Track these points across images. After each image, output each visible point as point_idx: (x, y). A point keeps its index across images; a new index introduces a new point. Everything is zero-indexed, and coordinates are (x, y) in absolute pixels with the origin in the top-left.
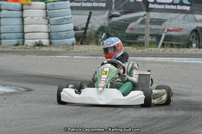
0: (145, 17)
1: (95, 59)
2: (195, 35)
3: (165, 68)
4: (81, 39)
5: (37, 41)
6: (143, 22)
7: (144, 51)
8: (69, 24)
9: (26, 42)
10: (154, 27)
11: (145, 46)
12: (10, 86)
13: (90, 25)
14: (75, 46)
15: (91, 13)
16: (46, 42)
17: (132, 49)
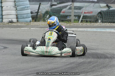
0: (71, 6)
1: (43, 30)
2: (100, 15)
3: (83, 34)
4: (35, 18)
5: (10, 20)
6: (70, 8)
7: (71, 25)
8: (28, 10)
9: (4, 20)
10: (76, 11)
11: (72, 22)
13: (40, 10)
14: (31, 23)
15: (40, 3)
16: (15, 20)
17: (64, 24)
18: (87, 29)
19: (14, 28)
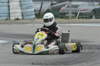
0: (69, 4)
2: (94, 12)
3: (81, 29)
4: (38, 16)
5: (16, 17)
6: (68, 7)
7: (69, 21)
8: (32, 9)
9: (11, 18)
10: (73, 9)
11: (70, 18)
12: (5, 40)
13: (42, 9)
14: (35, 19)
15: (42, 3)
16: (20, 17)
17: (63, 20)
18: (84, 25)
19: (20, 25)
